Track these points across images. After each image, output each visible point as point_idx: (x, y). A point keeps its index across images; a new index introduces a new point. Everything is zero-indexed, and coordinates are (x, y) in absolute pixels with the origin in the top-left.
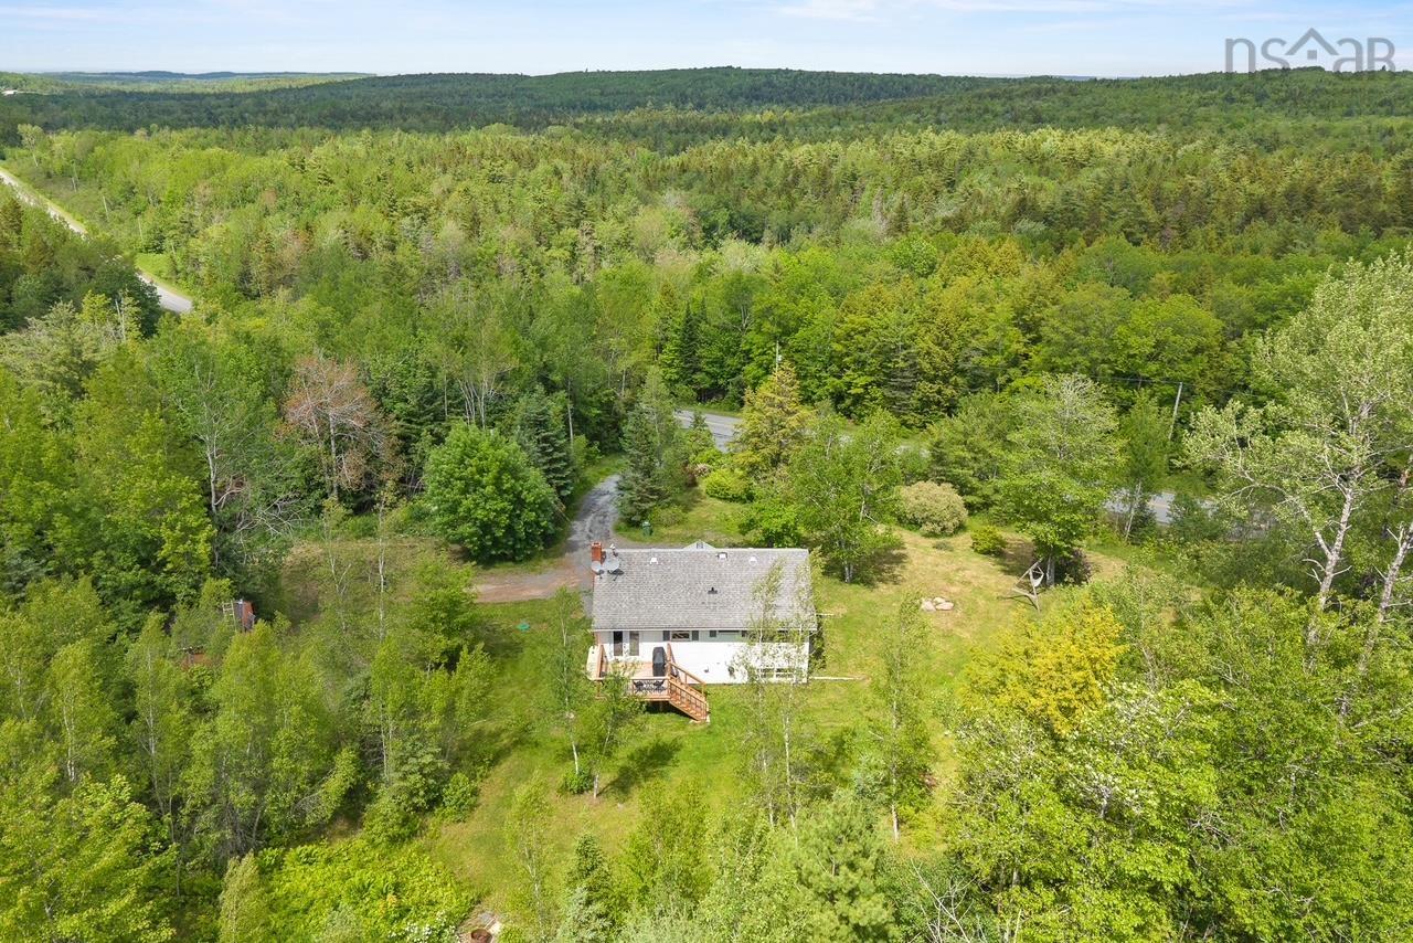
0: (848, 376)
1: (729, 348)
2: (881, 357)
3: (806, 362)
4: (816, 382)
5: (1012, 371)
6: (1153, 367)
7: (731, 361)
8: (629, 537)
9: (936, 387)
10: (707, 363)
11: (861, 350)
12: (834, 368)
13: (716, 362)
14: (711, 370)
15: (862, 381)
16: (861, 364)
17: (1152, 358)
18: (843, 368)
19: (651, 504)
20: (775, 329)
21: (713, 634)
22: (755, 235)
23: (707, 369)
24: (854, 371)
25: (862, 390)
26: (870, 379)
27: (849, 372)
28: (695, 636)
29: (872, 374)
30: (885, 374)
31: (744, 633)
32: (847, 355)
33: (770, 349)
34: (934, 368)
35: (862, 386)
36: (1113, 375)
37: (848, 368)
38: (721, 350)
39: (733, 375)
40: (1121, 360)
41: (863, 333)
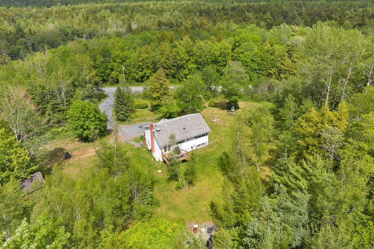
0: (145, 71)
1: (106, 68)
2: (153, 65)
3: (131, 69)
4: (136, 74)
5: (187, 64)
6: (221, 58)
7: (108, 72)
8: (125, 124)
9: (169, 71)
10: (100, 73)
11: (147, 63)
12: (140, 69)
13: (102, 73)
14: (102, 75)
15: (149, 71)
16: (148, 67)
17: (219, 56)
18: (143, 69)
19: (129, 113)
20: (120, 61)
21: (188, 139)
22: (80, 36)
23: (100, 75)
24: (146, 69)
25: (149, 74)
26: (151, 71)
27: (145, 70)
28: (184, 141)
29: (151, 69)
30: (155, 69)
31: (195, 137)
32: (144, 65)
33: (120, 66)
34: (168, 66)
35: (149, 73)
36: (211, 62)
37: (144, 69)
38: (103, 69)
39: (109, 75)
40: (213, 58)
41: (147, 59)
